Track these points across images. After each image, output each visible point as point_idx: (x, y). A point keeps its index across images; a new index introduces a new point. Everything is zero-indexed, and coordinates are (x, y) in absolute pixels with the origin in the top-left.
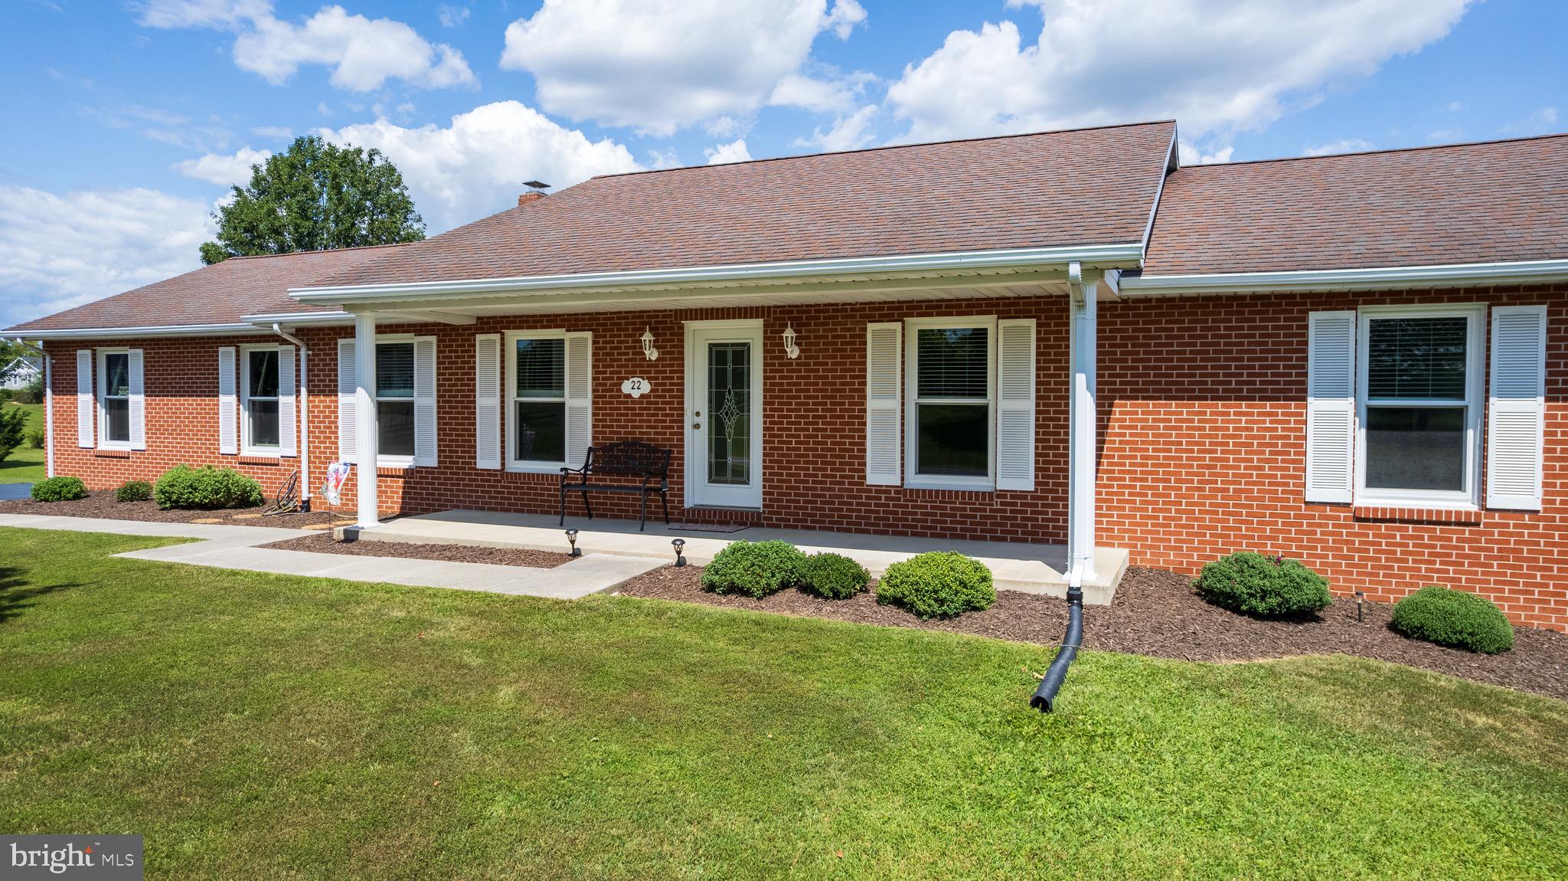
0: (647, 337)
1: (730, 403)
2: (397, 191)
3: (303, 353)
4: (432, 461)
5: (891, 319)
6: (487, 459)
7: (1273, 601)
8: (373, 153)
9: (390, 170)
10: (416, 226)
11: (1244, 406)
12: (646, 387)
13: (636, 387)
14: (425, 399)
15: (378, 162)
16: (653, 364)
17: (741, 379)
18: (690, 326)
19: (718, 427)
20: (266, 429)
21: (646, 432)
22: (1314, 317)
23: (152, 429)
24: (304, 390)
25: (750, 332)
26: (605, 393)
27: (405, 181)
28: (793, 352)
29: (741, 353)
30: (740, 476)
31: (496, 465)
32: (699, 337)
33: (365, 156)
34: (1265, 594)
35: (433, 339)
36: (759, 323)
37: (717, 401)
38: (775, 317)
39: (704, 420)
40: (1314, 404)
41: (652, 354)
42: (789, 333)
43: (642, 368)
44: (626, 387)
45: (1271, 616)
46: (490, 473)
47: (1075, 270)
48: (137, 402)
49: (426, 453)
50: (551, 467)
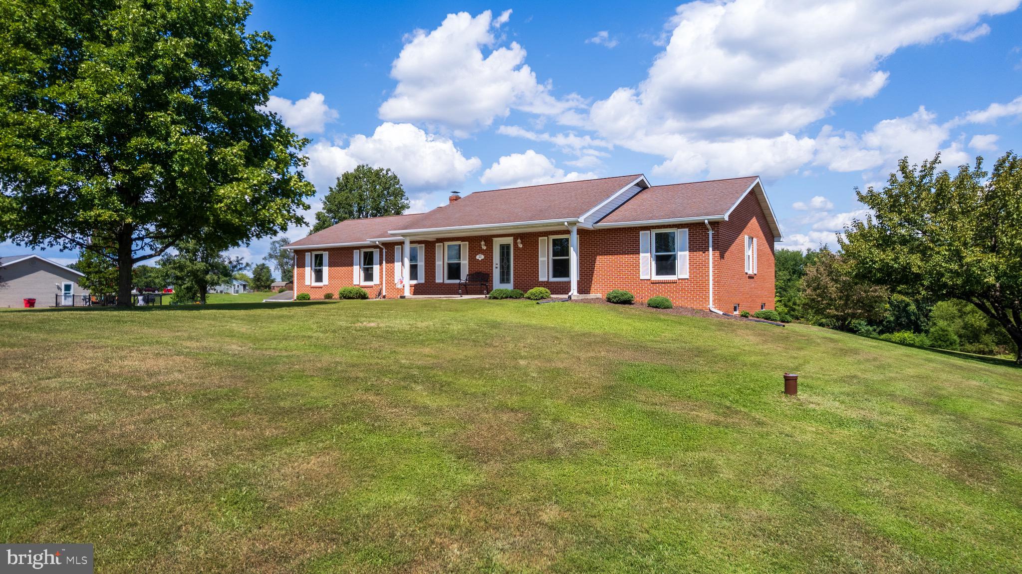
0: (483, 243)
1: (505, 261)
2: (397, 186)
3: (384, 251)
4: (423, 281)
5: (545, 236)
6: (439, 280)
7: (617, 299)
8: (388, 170)
9: (395, 177)
10: (406, 202)
11: (626, 256)
12: (483, 257)
13: (480, 257)
14: (421, 264)
15: (390, 174)
16: (484, 250)
17: (508, 254)
18: (495, 239)
19: (502, 267)
20: (369, 276)
21: (483, 270)
22: (641, 232)
23: (330, 278)
24: (384, 262)
25: (509, 240)
26: (472, 259)
27: (401, 182)
28: (521, 246)
29: (508, 246)
30: (508, 281)
31: (441, 281)
32: (497, 243)
33: (384, 172)
34: (615, 297)
35: (423, 245)
36: (512, 238)
37: (502, 260)
38: (516, 236)
39: (498, 266)
40: (641, 254)
41: (484, 248)
42: (519, 241)
43: (481, 251)
44: (477, 257)
45: (617, 303)
46: (440, 284)
47: (566, 223)
48: (326, 270)
49: (421, 279)
50: (457, 281)
